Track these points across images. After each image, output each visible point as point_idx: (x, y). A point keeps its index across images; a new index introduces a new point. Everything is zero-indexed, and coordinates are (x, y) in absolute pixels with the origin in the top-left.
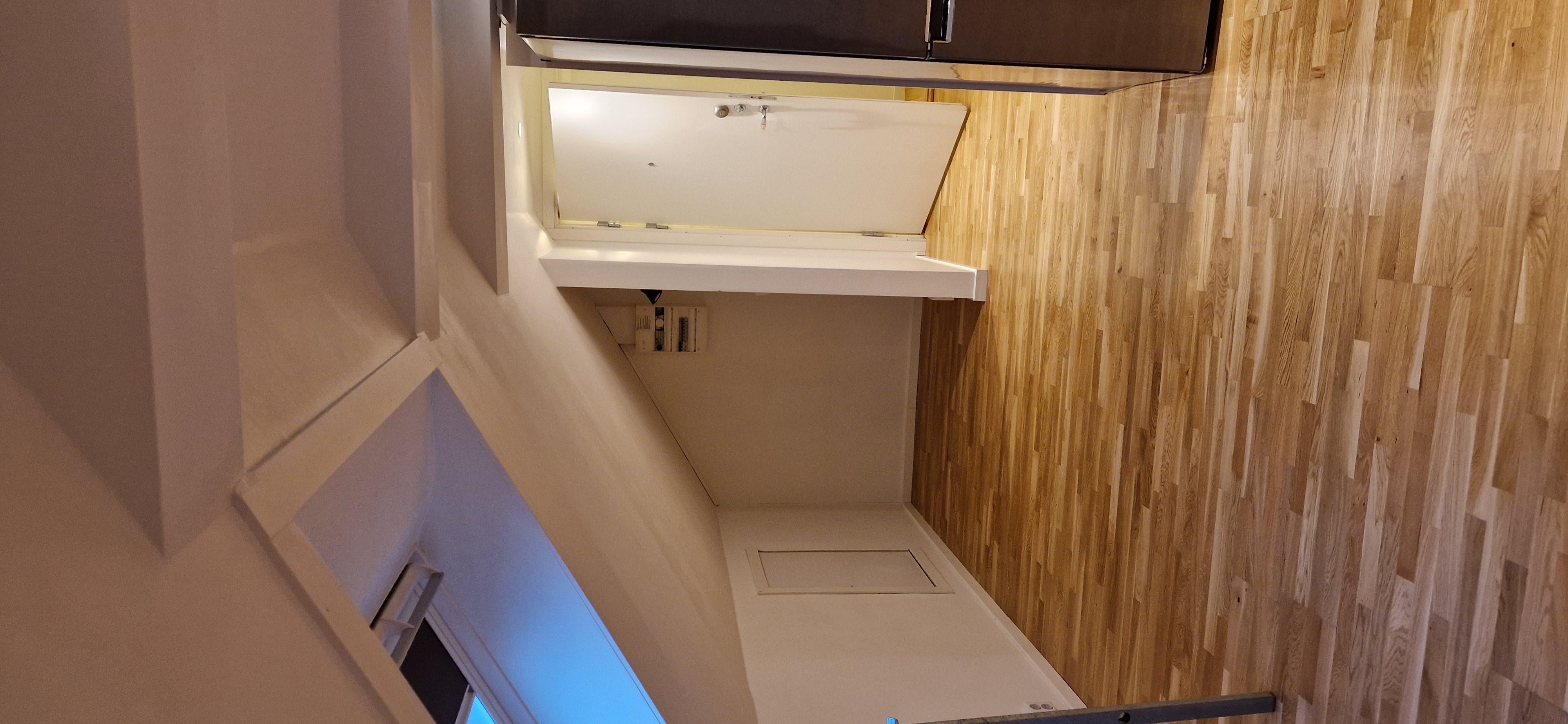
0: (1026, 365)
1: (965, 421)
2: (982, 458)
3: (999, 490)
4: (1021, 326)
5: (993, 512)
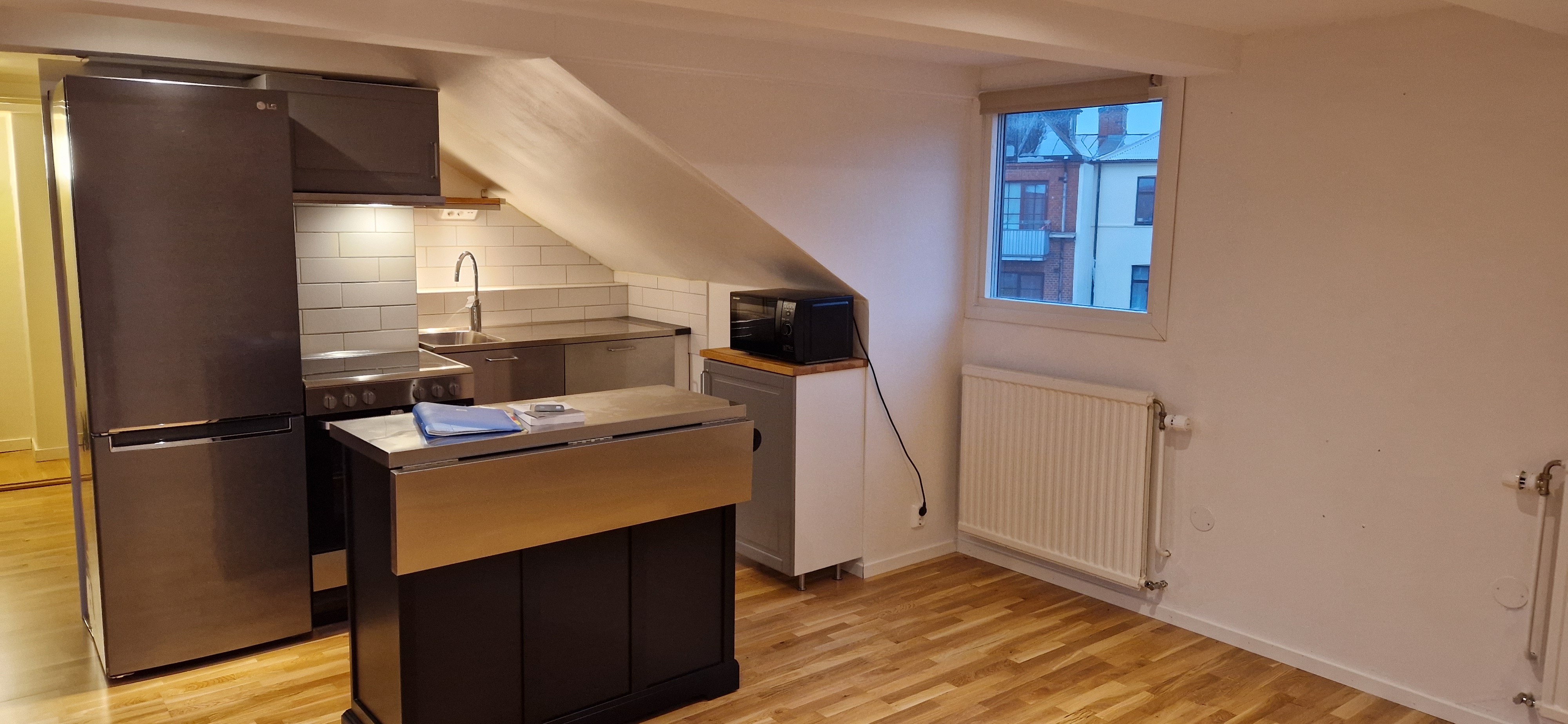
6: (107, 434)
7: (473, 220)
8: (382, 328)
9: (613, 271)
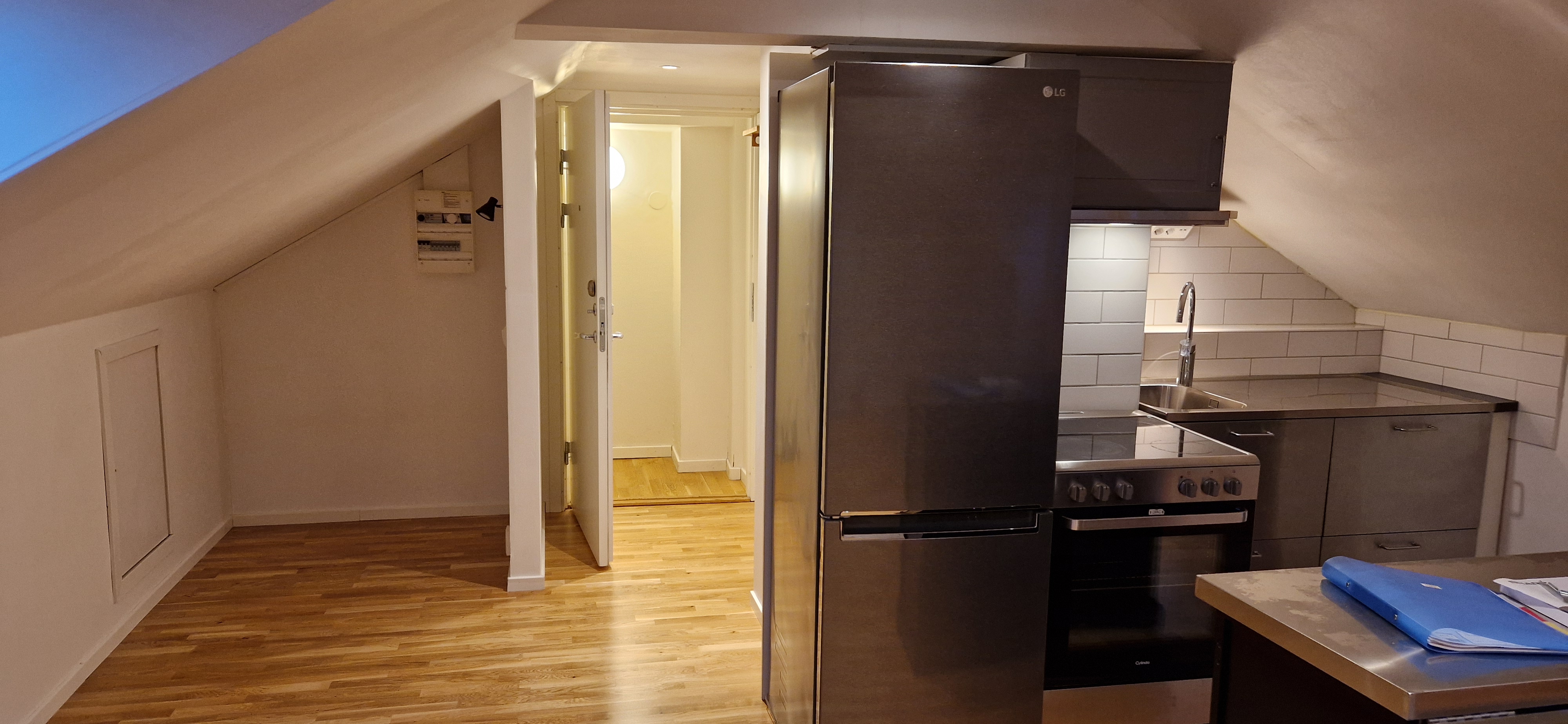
0: (440, 654)
1: (355, 585)
2: (310, 614)
3: (268, 642)
4: (487, 641)
5: (238, 639)
6: (838, 517)
7: (1183, 240)
8: (1098, 383)
9: (1355, 308)
